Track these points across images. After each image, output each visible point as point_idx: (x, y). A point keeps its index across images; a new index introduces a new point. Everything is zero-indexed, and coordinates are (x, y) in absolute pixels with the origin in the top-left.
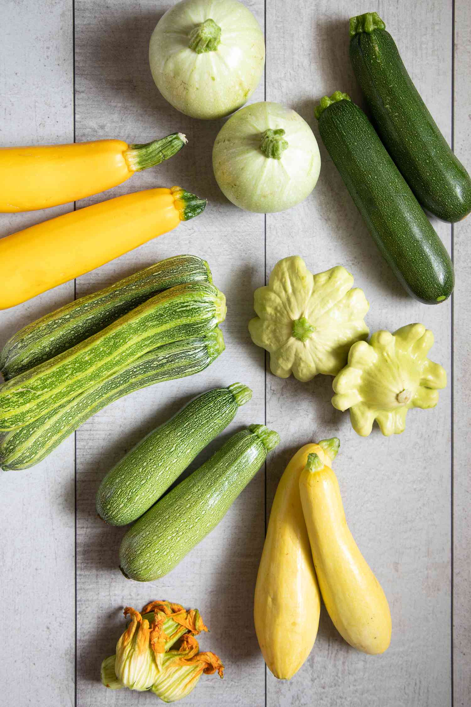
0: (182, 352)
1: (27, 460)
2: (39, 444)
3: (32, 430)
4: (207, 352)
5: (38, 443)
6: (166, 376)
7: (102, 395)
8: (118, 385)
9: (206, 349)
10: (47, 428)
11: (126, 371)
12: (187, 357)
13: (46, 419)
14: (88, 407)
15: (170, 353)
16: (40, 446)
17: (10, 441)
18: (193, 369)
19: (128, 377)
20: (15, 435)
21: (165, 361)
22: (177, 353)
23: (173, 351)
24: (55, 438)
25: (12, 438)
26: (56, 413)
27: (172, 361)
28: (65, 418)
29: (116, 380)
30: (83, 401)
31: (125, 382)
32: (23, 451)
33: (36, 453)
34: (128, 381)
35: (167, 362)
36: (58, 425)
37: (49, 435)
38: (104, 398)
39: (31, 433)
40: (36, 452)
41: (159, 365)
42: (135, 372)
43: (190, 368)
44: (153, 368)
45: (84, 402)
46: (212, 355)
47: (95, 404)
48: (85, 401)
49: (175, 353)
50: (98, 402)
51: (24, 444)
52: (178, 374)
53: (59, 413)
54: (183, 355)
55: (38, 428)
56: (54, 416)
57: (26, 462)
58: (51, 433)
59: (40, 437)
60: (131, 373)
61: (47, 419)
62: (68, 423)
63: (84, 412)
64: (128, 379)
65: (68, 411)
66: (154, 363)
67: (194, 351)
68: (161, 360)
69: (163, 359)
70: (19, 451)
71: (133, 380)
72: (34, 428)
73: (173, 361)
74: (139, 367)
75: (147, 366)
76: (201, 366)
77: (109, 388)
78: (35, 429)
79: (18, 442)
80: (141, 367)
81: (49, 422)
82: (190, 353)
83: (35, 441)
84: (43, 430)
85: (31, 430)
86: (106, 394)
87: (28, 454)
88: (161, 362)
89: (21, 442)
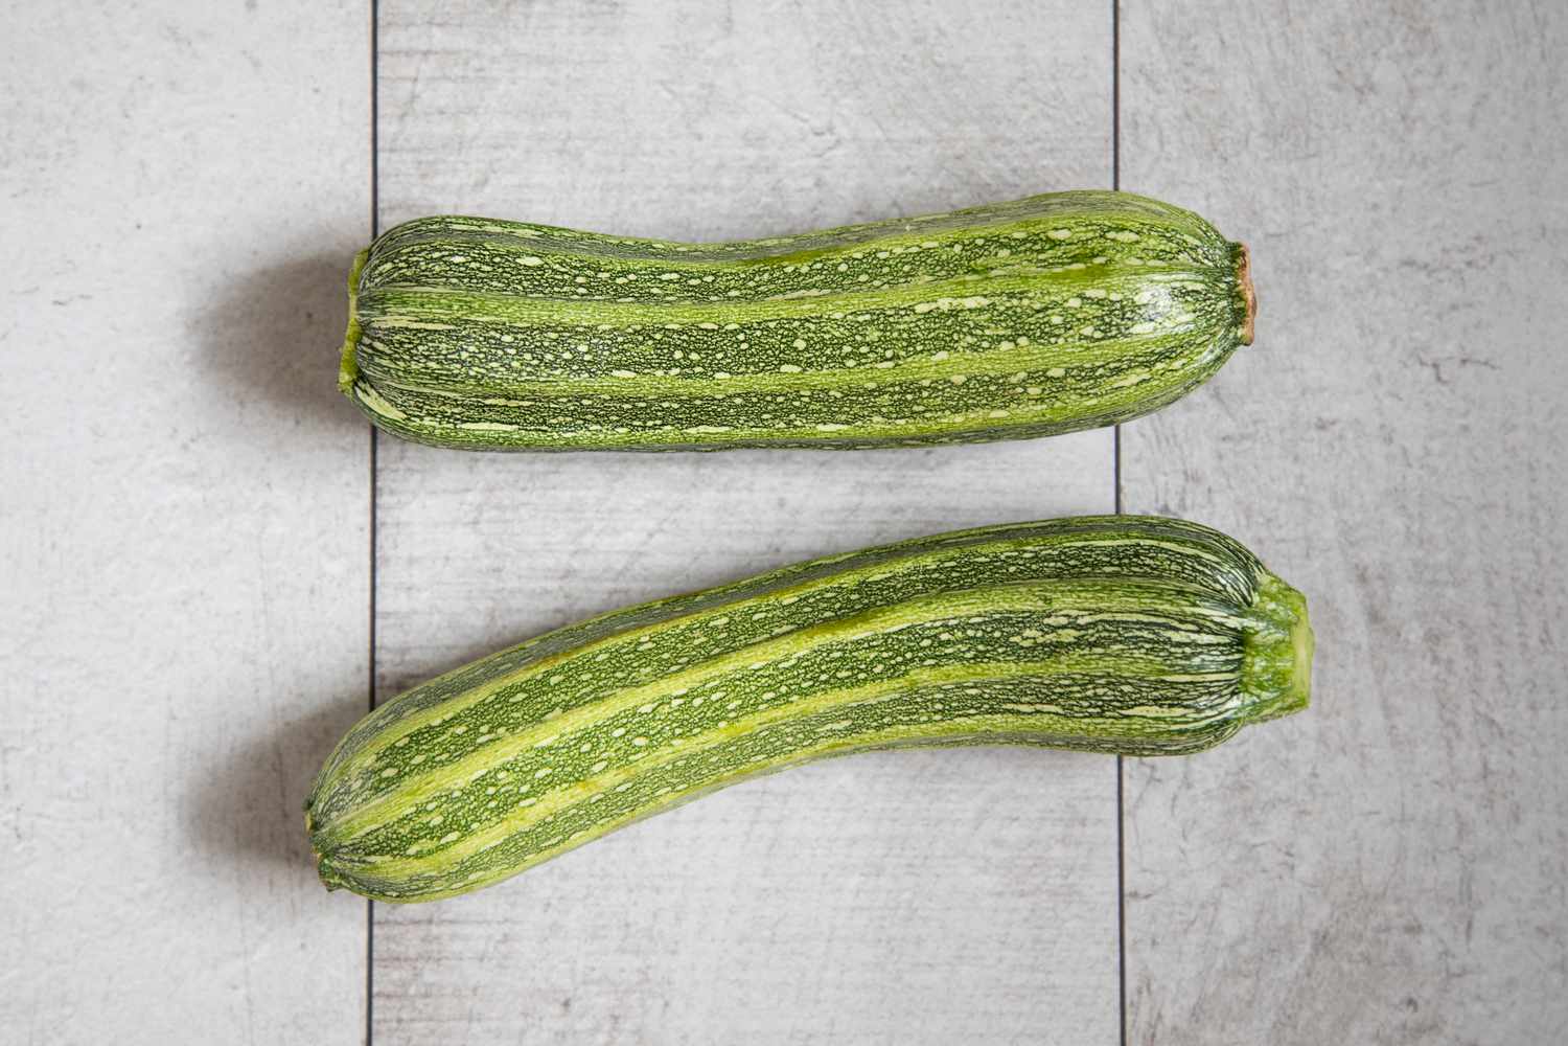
0: (1145, 619)
1: (426, 844)
2: (493, 797)
3: (489, 732)
4: (1240, 661)
5: (491, 790)
6: (1053, 708)
7: (787, 694)
8: (862, 676)
9: (1239, 651)
10: (544, 743)
11: (910, 630)
12: (1157, 645)
13: (552, 708)
14: (722, 724)
15: (1101, 611)
16: (493, 804)
17: (393, 747)
18: (1165, 712)
19: (909, 655)
20: (420, 732)
21: (1069, 636)
22: (1125, 617)
23: (1115, 605)
24: (559, 799)
25: (407, 740)
26: (595, 699)
27: (1092, 645)
28: (622, 731)
29: (861, 654)
30: (715, 689)
31: (892, 672)
32: (422, 799)
33: (466, 831)
34: (906, 672)
35: (1078, 643)
36: (586, 747)
37: (541, 774)
38: (792, 709)
39: (481, 740)
40: (467, 826)
41: (1044, 645)
42: (943, 644)
43: (1156, 700)
44: (1016, 653)
45: (714, 697)
46: (1252, 689)
47: (751, 723)
48: (719, 695)
49: (1119, 617)
50: (766, 716)
51: (437, 773)
52: (1101, 715)
53: (612, 701)
54: (1145, 634)
55: (512, 729)
56: (589, 707)
57: (419, 855)
58: (549, 771)
59: (504, 768)
60: (926, 643)
61: (558, 710)
62: (624, 759)
63: (701, 739)
64: (905, 662)
65: (643, 710)
66: (1028, 633)
67: (1194, 636)
68: (1054, 629)
69: (1064, 627)
70: (412, 793)
71: (924, 676)
72: (500, 725)
73: (1102, 646)
74: (964, 630)
75: (997, 634)
76: (1199, 711)
77: (824, 677)
78: (502, 730)
79: (419, 759)
80: (970, 633)
81: (560, 724)
82: (1176, 637)
83: (483, 778)
84: (526, 742)
85: (484, 729)
86: (804, 694)
87: (437, 820)
88: (1051, 637)
89: (431, 764)
